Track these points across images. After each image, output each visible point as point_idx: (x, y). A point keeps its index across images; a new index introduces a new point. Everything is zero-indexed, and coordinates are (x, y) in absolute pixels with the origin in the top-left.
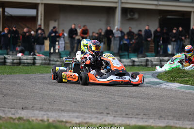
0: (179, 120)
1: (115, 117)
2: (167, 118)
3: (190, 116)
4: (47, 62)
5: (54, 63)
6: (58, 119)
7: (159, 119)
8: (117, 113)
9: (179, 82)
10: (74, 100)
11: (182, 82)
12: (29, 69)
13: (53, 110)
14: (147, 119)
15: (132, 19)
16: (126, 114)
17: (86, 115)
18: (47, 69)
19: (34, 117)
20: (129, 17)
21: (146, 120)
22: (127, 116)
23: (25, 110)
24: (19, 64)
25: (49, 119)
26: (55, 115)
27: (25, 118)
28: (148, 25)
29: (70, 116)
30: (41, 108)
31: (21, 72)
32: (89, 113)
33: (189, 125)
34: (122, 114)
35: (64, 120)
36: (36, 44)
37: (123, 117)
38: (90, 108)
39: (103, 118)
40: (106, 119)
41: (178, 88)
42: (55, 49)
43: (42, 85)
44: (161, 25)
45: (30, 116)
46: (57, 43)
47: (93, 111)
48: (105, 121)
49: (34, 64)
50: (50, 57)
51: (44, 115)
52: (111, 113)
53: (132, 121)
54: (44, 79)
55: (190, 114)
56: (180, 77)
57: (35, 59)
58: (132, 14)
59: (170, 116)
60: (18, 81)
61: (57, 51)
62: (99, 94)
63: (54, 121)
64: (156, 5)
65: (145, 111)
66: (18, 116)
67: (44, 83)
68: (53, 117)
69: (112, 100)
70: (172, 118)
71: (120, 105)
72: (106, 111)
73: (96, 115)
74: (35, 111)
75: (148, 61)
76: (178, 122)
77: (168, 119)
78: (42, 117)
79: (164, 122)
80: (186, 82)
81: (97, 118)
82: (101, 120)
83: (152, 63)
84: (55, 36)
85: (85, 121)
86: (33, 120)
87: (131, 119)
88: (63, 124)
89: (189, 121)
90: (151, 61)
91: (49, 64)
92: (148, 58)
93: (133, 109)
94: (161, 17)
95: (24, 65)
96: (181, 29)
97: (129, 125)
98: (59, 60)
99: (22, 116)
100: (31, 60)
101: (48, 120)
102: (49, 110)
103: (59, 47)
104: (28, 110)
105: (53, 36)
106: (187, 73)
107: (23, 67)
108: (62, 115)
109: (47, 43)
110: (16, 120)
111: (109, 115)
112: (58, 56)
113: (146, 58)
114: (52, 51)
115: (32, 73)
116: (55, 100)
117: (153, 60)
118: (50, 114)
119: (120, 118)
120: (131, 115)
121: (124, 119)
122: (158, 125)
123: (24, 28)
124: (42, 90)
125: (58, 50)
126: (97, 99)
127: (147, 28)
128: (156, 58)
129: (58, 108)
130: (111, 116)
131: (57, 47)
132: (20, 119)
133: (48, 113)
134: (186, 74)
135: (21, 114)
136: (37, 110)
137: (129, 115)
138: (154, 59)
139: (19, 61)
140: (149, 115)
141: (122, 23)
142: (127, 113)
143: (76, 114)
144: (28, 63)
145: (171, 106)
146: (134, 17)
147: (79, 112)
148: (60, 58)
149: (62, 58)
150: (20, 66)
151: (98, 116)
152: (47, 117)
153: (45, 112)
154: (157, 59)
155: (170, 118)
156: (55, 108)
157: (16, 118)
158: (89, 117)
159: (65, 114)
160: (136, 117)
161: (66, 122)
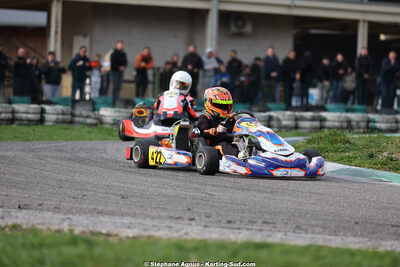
0: (335, 233)
1: (206, 226)
2: (310, 231)
3: (357, 226)
4: (68, 117)
5: (81, 119)
6: (91, 228)
7: (294, 232)
8: (211, 219)
9: (334, 161)
10: (122, 193)
11: (340, 161)
12: (31, 132)
13: (80, 211)
14: (270, 231)
15: (239, 35)
16: (229, 222)
17: (148, 222)
18: (68, 132)
19: (43, 224)
20: (234, 29)
21: (268, 233)
22: (229, 225)
23: (24, 211)
24: (12, 121)
25: (73, 227)
26: (86, 221)
27: (24, 227)
28: (272, 47)
29: (115, 223)
30: (56, 208)
31: (16, 137)
32: (153, 218)
33: (355, 243)
34: (220, 221)
35: (104, 231)
36: (44, 81)
37: (223, 227)
38: (155, 208)
39: (182, 229)
40: (189, 230)
41: (333, 172)
42: (83, 94)
43: (59, 162)
44: (298, 47)
45: (35, 222)
46: (88, 81)
47: (162, 214)
48: (186, 234)
49: (42, 121)
50: (73, 108)
51: (64, 220)
52: (197, 218)
53: (242, 235)
54: (62, 151)
55: (357, 223)
56: (336, 151)
57: (43, 111)
58: (240, 23)
59: (317, 226)
60: (10, 153)
61: (87, 97)
62: (173, 183)
63: (84, 232)
64: (289, 7)
65: (266, 215)
66: (11, 222)
67: (61, 159)
68: (81, 224)
69: (200, 194)
70: (321, 230)
71: (215, 204)
72: (188, 215)
73: (168, 223)
74: (46, 212)
75: (270, 118)
76: (332, 238)
77: (313, 233)
78: (60, 224)
79: (304, 238)
80: (349, 161)
81: (170, 227)
82: (177, 231)
83: (280, 124)
84: (84, 65)
85: (146, 234)
86: (41, 230)
87: (237, 231)
88: (101, 238)
89: (355, 236)
90: (278, 120)
91: (71, 122)
92: (273, 114)
93: (243, 211)
94: (299, 30)
95: (21, 125)
96: (340, 58)
97: (235, 243)
98: (91, 114)
99: (18, 222)
100: (34, 113)
101: (71, 231)
102: (74, 211)
103: (91, 89)
104: (30, 212)
105: (80, 67)
106: (350, 143)
107: (20, 127)
108: (100, 221)
109: (67, 80)
110: (7, 229)
111: (192, 223)
112: (89, 107)
113: (268, 114)
114: (77, 96)
115: (38, 140)
116: (85, 193)
117: (281, 117)
118: (76, 218)
119: (217, 229)
120: (238, 223)
121: (225, 230)
122: (292, 243)
123: (18, 48)
124: (59, 173)
125: (90, 94)
126: (170, 192)
127: (270, 52)
128: (288, 113)
129: (91, 207)
130: (197, 225)
131: (87, 89)
132: (15, 227)
133: (71, 216)
134: (348, 145)
135: (17, 217)
136: (48, 210)
137: (234, 223)
138: (284, 115)
139: (10, 116)
140: (274, 223)
141: (219, 43)
142: (230, 218)
143: (127, 220)
144: (29, 120)
145: (319, 208)
146: (243, 30)
147: (134, 215)
148: (94, 109)
149: (98, 110)
150: (14, 126)
151: (172, 225)
152: (70, 225)
153: (65, 214)
154: (290, 116)
155: (317, 230)
156: (84, 207)
157: (7, 226)
158: (155, 226)
159: (105, 219)
160: (250, 227)
161: (108, 235)
